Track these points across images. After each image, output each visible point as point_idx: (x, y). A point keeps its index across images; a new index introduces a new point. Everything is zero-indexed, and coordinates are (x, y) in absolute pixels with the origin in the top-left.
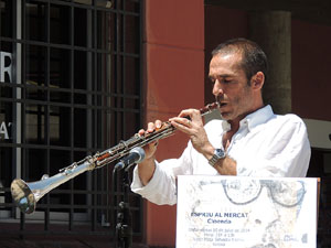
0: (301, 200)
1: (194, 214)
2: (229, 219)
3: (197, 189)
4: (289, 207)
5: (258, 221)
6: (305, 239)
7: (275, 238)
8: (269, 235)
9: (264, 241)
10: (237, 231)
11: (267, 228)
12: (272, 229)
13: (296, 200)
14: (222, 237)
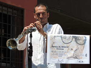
0: (85, 43)
1: (52, 46)
2: (63, 48)
3: (53, 38)
4: (81, 45)
5: (72, 49)
6: (86, 55)
7: (77, 55)
8: (75, 54)
9: (74, 55)
10: (65, 52)
11: (75, 52)
12: (76, 52)
13: (83, 42)
14: (61, 54)
